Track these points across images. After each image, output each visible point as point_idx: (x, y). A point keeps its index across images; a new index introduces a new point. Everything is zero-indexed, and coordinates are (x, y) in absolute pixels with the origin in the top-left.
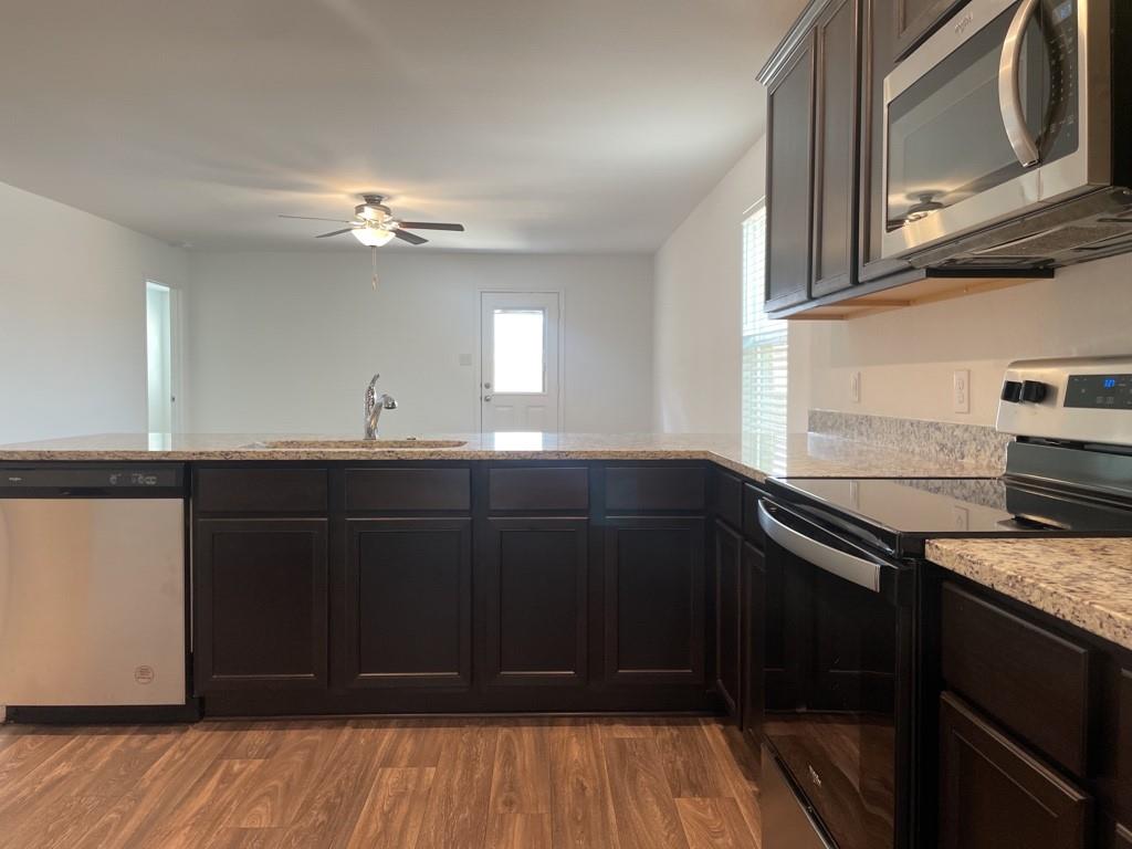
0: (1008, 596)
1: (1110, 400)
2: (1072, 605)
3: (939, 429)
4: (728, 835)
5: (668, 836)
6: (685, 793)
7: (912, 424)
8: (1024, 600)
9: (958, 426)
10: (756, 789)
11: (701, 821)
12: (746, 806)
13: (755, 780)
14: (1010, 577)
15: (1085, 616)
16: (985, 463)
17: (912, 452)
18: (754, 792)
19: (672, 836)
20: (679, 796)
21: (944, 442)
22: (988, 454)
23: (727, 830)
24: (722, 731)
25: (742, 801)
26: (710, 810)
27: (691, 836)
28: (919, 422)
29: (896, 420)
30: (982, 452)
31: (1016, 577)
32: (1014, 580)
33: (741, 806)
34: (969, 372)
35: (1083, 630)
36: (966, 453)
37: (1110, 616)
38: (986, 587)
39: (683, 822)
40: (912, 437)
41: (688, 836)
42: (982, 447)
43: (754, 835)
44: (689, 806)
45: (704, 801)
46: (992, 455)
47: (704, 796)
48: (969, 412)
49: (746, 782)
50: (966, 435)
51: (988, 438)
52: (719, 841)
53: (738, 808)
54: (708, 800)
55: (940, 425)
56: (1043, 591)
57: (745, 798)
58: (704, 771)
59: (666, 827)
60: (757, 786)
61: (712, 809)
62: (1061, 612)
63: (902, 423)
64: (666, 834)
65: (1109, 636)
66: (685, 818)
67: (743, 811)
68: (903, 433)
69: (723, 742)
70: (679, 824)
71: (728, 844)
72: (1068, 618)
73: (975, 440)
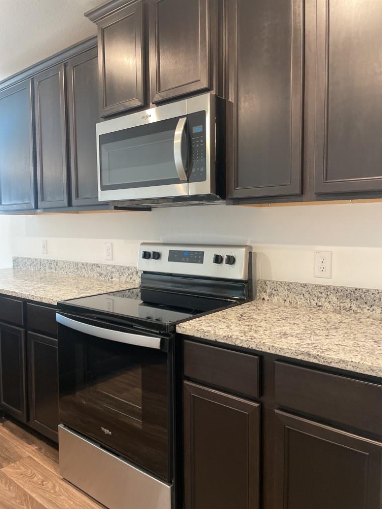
0: (224, 343)
1: (188, 259)
2: (256, 344)
3: (99, 267)
4: (38, 474)
5: (10, 490)
6: (4, 464)
7: (83, 264)
8: (233, 344)
9: (109, 266)
10: (36, 447)
11: (21, 474)
12: (37, 457)
13: (34, 444)
14: (225, 336)
15: (262, 347)
16: (124, 281)
17: (84, 277)
18: (36, 449)
19: (11, 488)
20: (2, 467)
21: (102, 272)
22: (125, 277)
23: (35, 472)
24: (3, 426)
25: (34, 456)
26: (21, 467)
27: (21, 483)
28: (87, 264)
29: (73, 262)
30: (122, 277)
31: (228, 336)
32: (227, 337)
33: (35, 458)
34: (112, 243)
35: (261, 351)
36: (113, 277)
37: (273, 346)
38: (212, 341)
39: (12, 478)
40: (84, 270)
41: (19, 484)
42: (122, 274)
43: (48, 469)
44: (10, 470)
45: (16, 464)
46: (127, 277)
47: (14, 462)
48: (112, 260)
49: (30, 446)
50: (113, 270)
51: (125, 271)
52: (35, 479)
53: (34, 460)
54: (18, 463)
55: (99, 265)
56: (242, 340)
57: (34, 454)
58: (7, 449)
59: (6, 486)
60: (36, 445)
61: (23, 466)
62: (251, 346)
63: (77, 264)
64: (7, 489)
65: (273, 352)
66: (11, 476)
67: (37, 460)
68: (77, 268)
69: (7, 432)
70: (11, 480)
71: (40, 479)
72: (254, 348)
73: (118, 271)
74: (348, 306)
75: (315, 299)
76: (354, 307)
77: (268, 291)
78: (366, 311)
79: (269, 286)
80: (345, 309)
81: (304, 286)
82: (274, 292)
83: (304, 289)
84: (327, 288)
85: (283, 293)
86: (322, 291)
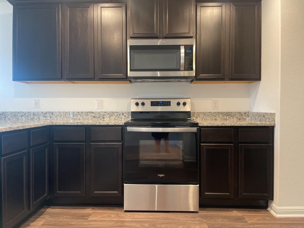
30: (112, 117)
34: (102, 100)
36: (105, 117)
42: (112, 115)
48: (103, 109)
50: (105, 114)
55: (93, 112)
74: (225, 118)
75: (214, 117)
76: (228, 118)
77: (195, 116)
78: (231, 119)
79: (196, 114)
80: (225, 119)
81: (210, 113)
82: (198, 116)
83: (210, 114)
84: (218, 113)
85: (201, 116)
86: (217, 114)
